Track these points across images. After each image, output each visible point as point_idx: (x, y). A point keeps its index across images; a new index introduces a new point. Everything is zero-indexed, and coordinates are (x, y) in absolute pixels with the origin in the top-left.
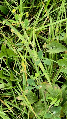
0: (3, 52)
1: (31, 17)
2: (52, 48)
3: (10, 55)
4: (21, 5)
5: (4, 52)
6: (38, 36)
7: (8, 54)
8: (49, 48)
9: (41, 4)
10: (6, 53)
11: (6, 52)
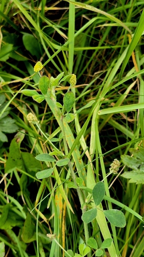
0: (13, 158)
1: (100, 67)
2: (139, 168)
3: (32, 166)
4: (71, 42)
5: (16, 160)
6: (109, 120)
7: (27, 164)
8: (130, 166)
9: (123, 41)
10: (20, 162)
11: (21, 158)
